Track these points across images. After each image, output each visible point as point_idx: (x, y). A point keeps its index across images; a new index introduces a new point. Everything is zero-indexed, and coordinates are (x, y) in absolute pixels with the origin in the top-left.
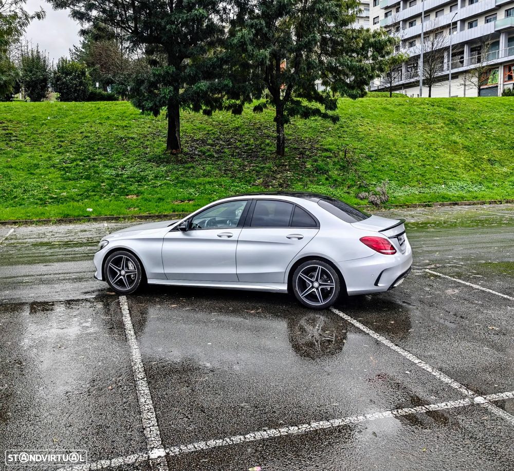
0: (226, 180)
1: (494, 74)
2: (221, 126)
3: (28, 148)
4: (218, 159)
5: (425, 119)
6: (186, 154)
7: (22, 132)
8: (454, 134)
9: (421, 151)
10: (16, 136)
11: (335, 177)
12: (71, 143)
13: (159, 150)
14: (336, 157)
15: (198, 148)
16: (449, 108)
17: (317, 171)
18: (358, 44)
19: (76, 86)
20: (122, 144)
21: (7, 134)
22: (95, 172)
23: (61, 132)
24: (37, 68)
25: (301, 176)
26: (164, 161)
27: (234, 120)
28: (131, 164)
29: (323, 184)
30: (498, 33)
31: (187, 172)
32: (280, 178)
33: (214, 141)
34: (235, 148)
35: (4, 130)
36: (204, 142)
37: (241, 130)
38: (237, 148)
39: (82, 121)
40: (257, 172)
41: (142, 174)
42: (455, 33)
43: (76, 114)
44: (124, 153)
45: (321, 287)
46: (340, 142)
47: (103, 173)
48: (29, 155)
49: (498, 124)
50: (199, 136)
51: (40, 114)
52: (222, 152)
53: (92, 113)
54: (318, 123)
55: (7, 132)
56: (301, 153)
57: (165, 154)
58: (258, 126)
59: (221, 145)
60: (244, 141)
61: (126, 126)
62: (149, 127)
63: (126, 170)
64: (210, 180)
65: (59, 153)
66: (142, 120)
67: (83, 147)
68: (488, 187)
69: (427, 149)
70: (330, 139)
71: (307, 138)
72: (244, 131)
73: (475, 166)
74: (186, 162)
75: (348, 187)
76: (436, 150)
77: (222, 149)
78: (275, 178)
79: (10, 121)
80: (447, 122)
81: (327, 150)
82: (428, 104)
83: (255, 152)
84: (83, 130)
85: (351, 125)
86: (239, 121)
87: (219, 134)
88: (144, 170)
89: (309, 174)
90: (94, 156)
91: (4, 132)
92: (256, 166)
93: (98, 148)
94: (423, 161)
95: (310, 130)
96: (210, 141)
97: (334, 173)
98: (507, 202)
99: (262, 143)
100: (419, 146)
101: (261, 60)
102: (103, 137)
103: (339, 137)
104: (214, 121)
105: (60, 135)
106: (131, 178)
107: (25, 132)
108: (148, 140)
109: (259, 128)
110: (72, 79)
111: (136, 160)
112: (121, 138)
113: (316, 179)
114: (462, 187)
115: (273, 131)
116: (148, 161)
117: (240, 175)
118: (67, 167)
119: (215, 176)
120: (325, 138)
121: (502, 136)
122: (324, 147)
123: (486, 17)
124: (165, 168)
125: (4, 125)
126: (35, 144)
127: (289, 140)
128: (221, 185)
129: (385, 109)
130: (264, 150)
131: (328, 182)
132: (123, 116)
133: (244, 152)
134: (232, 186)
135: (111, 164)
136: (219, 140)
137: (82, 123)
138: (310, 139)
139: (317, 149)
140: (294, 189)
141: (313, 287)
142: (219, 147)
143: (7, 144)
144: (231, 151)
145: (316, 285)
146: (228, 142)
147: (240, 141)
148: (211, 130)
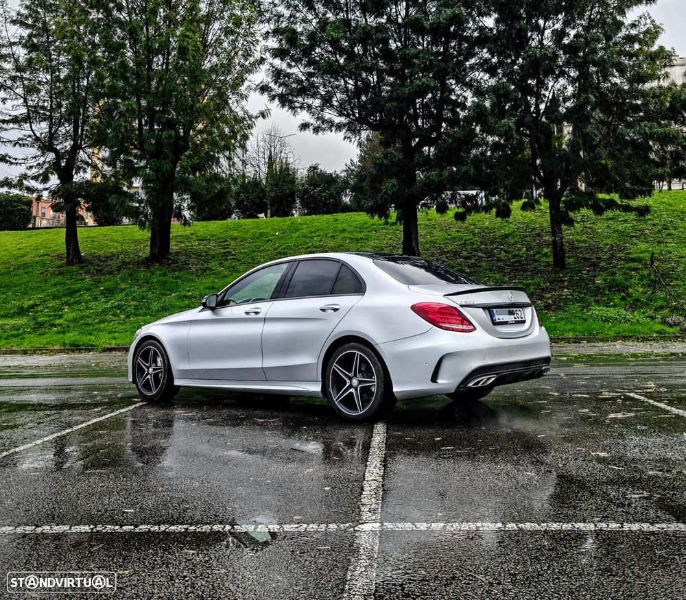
2: (484, 234)
3: (241, 268)
7: (242, 251)
10: (234, 255)
11: (637, 295)
14: (647, 268)
17: (610, 288)
19: (326, 199)
21: (225, 253)
23: (284, 248)
24: (284, 182)
25: (583, 295)
27: (505, 226)
29: (614, 306)
33: (470, 253)
34: (497, 260)
35: (225, 248)
36: (456, 254)
37: (512, 238)
38: (500, 260)
39: (313, 235)
43: (309, 227)
45: (360, 385)
46: (658, 248)
50: (452, 247)
51: (269, 230)
52: (478, 266)
53: (327, 225)
54: (629, 225)
55: (227, 250)
56: (593, 265)
58: (537, 231)
59: (480, 257)
60: (513, 251)
61: (362, 239)
62: (391, 239)
66: (384, 231)
70: (643, 246)
71: (607, 245)
72: (516, 239)
75: (655, 310)
77: (479, 262)
78: (543, 297)
79: (235, 239)
81: (634, 260)
83: (524, 264)
85: (681, 225)
86: (511, 226)
87: (479, 243)
89: (598, 291)
91: (223, 251)
92: (520, 282)
95: (614, 235)
96: (465, 253)
97: (638, 291)
99: (538, 253)
103: (659, 242)
104: (476, 228)
105: (282, 251)
107: (246, 250)
109: (539, 235)
110: (320, 191)
113: (605, 298)
120: (636, 244)
122: (631, 256)
125: (227, 243)
126: (253, 263)
127: (579, 248)
130: (538, 261)
131: (623, 303)
132: (361, 227)
133: (509, 266)
136: (477, 251)
137: (312, 238)
138: (612, 246)
139: (620, 258)
140: (565, 311)
141: (351, 386)
142: (476, 260)
143: (221, 263)
144: (491, 264)
145: (355, 382)
146: (490, 254)
147: (506, 252)
148: (469, 240)
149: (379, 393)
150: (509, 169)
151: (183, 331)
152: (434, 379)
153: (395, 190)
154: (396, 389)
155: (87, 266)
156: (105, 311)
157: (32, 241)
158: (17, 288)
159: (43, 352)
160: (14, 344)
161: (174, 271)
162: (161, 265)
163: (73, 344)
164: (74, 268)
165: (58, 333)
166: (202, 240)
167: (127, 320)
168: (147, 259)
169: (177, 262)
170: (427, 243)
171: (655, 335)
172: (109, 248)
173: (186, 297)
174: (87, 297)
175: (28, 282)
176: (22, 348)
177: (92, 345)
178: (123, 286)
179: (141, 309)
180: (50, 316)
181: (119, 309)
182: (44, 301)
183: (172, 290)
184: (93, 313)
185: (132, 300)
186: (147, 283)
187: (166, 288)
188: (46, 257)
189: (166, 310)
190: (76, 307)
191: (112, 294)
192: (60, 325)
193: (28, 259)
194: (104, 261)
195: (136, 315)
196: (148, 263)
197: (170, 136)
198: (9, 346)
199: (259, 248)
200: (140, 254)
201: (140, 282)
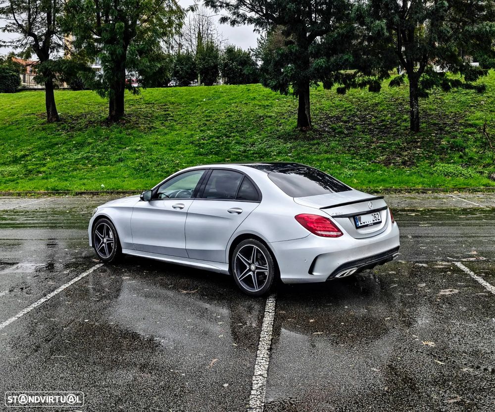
0: (346, 157)
2: (359, 103)
3: (178, 127)
4: (347, 135)
6: (315, 131)
7: (178, 113)
10: (172, 117)
11: (471, 155)
12: (215, 122)
13: (290, 128)
14: (480, 133)
15: (330, 125)
17: (452, 148)
20: (258, 123)
21: (166, 115)
22: (226, 149)
23: (209, 113)
24: (209, 57)
25: (431, 154)
26: (292, 138)
27: (375, 96)
28: (261, 141)
29: (454, 163)
31: (311, 148)
32: (406, 155)
33: (349, 118)
34: (368, 124)
35: (165, 111)
36: (338, 118)
37: (381, 106)
38: (370, 124)
40: (383, 148)
41: (268, 150)
43: (228, 95)
44: (258, 131)
45: (257, 271)
46: (490, 116)
47: (233, 149)
48: (176, 133)
50: (335, 113)
51: (198, 97)
52: (354, 129)
53: (242, 94)
54: (469, 97)
55: (167, 112)
56: (441, 129)
57: (294, 131)
58: (400, 101)
59: (356, 121)
60: (381, 117)
61: (268, 106)
62: (289, 106)
63: (254, 147)
64: (330, 156)
65: (201, 131)
66: (285, 99)
67: (224, 125)
70: (479, 114)
71: (452, 113)
72: (383, 107)
74: (313, 139)
75: (484, 166)
77: (355, 125)
78: (401, 155)
79: (173, 103)
81: (471, 126)
83: (388, 128)
84: (229, 110)
86: (378, 97)
87: (355, 110)
88: (271, 146)
89: (442, 151)
90: (231, 133)
91: (164, 113)
92: (385, 142)
93: (237, 126)
95: (457, 104)
96: (344, 118)
97: (472, 150)
99: (399, 119)
102: (244, 116)
103: (491, 111)
104: (354, 98)
105: (208, 114)
106: (256, 153)
107: (181, 113)
108: (284, 118)
109: (401, 104)
111: (266, 137)
112: (260, 117)
113: (448, 156)
116: (277, 137)
118: (203, 144)
119: (337, 153)
120: (473, 113)
122: (469, 122)
124: (291, 145)
125: (166, 107)
126: (186, 123)
127: (430, 115)
128: (339, 162)
130: (399, 125)
131: (461, 160)
132: (267, 98)
133: (377, 129)
134: (350, 163)
135: (243, 140)
136: (354, 116)
137: (230, 104)
138: (456, 114)
139: (461, 124)
140: (417, 167)
141: (250, 270)
142: (353, 124)
143: (163, 123)
144: (364, 127)
145: (253, 267)
146: (363, 119)
147: (376, 117)
148: (349, 107)
149: (271, 278)
150: (381, 56)
151: (128, 215)
152: (311, 271)
153: (293, 72)
154: (282, 276)
155: (63, 124)
156: (77, 161)
157: (21, 102)
158: (12, 141)
159: (32, 194)
160: (11, 187)
161: (128, 129)
162: (117, 124)
163: (53, 189)
164: (54, 125)
165: (43, 178)
166: (148, 104)
167: (93, 169)
168: (107, 119)
169: (130, 122)
170: (316, 110)
171: (482, 187)
172: (79, 109)
173: (137, 150)
174: (63, 149)
175: (19, 136)
176: (17, 191)
177: (67, 190)
178: (90, 140)
179: (103, 159)
180: (37, 164)
181: (87, 159)
182: (33, 152)
183: (126, 145)
184: (68, 163)
185: (97, 152)
186: (108, 138)
187: (122, 143)
188: (32, 116)
189: (122, 161)
190: (55, 157)
191: (82, 147)
192: (44, 172)
193: (18, 117)
194: (76, 120)
195: (100, 165)
196: (108, 122)
197: (121, 27)
198: (7, 190)
199: (191, 112)
200: (102, 115)
201: (102, 138)
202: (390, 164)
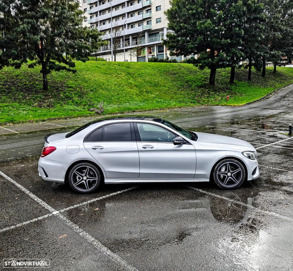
0: (16, 104)
1: (144, 50)
2: (7, 74)
4: (9, 93)
5: (116, 72)
8: (130, 79)
9: (116, 87)
11: (76, 101)
14: (75, 91)
16: (127, 67)
17: (66, 98)
18: (84, 35)
25: (58, 101)
27: (15, 71)
29: (71, 105)
30: (144, 32)
32: (47, 102)
33: (4, 83)
34: (17, 86)
37: (20, 77)
38: (19, 86)
40: (33, 99)
42: (125, 30)
46: (76, 83)
49: (149, 75)
52: (10, 89)
54: (64, 73)
56: (57, 89)
58: (30, 74)
60: (23, 83)
64: (7, 104)
68: (147, 104)
69: (119, 86)
70: (71, 82)
71: (58, 81)
72: (22, 77)
73: (141, 94)
75: (84, 106)
76: (123, 87)
77: (10, 87)
78: (45, 102)
80: (126, 74)
81: (70, 87)
82: (117, 65)
83: (30, 88)
85: (81, 74)
86: (18, 71)
87: (6, 78)
89: (63, 99)
92: (33, 96)
94: (118, 92)
95: (59, 77)
96: (1, 83)
97: (76, 99)
98: (155, 110)
99: (34, 84)
100: (115, 85)
101: (35, 41)
103: (75, 80)
104: (2, 71)
109: (31, 76)
113: (66, 102)
114: (136, 104)
115: (39, 77)
117: (24, 101)
119: (9, 102)
120: (68, 81)
121: (151, 80)
123: (139, 24)
127: (49, 82)
128: (14, 107)
129: (97, 67)
130: (35, 87)
131: (73, 103)
133: (24, 89)
134: (20, 107)
136: (7, 82)
138: (60, 82)
139: (65, 87)
140: (56, 107)
144: (16, 88)
146: (13, 83)
147: (20, 83)
148: (1, 77)
171: (89, 115)
202: (42, 107)
